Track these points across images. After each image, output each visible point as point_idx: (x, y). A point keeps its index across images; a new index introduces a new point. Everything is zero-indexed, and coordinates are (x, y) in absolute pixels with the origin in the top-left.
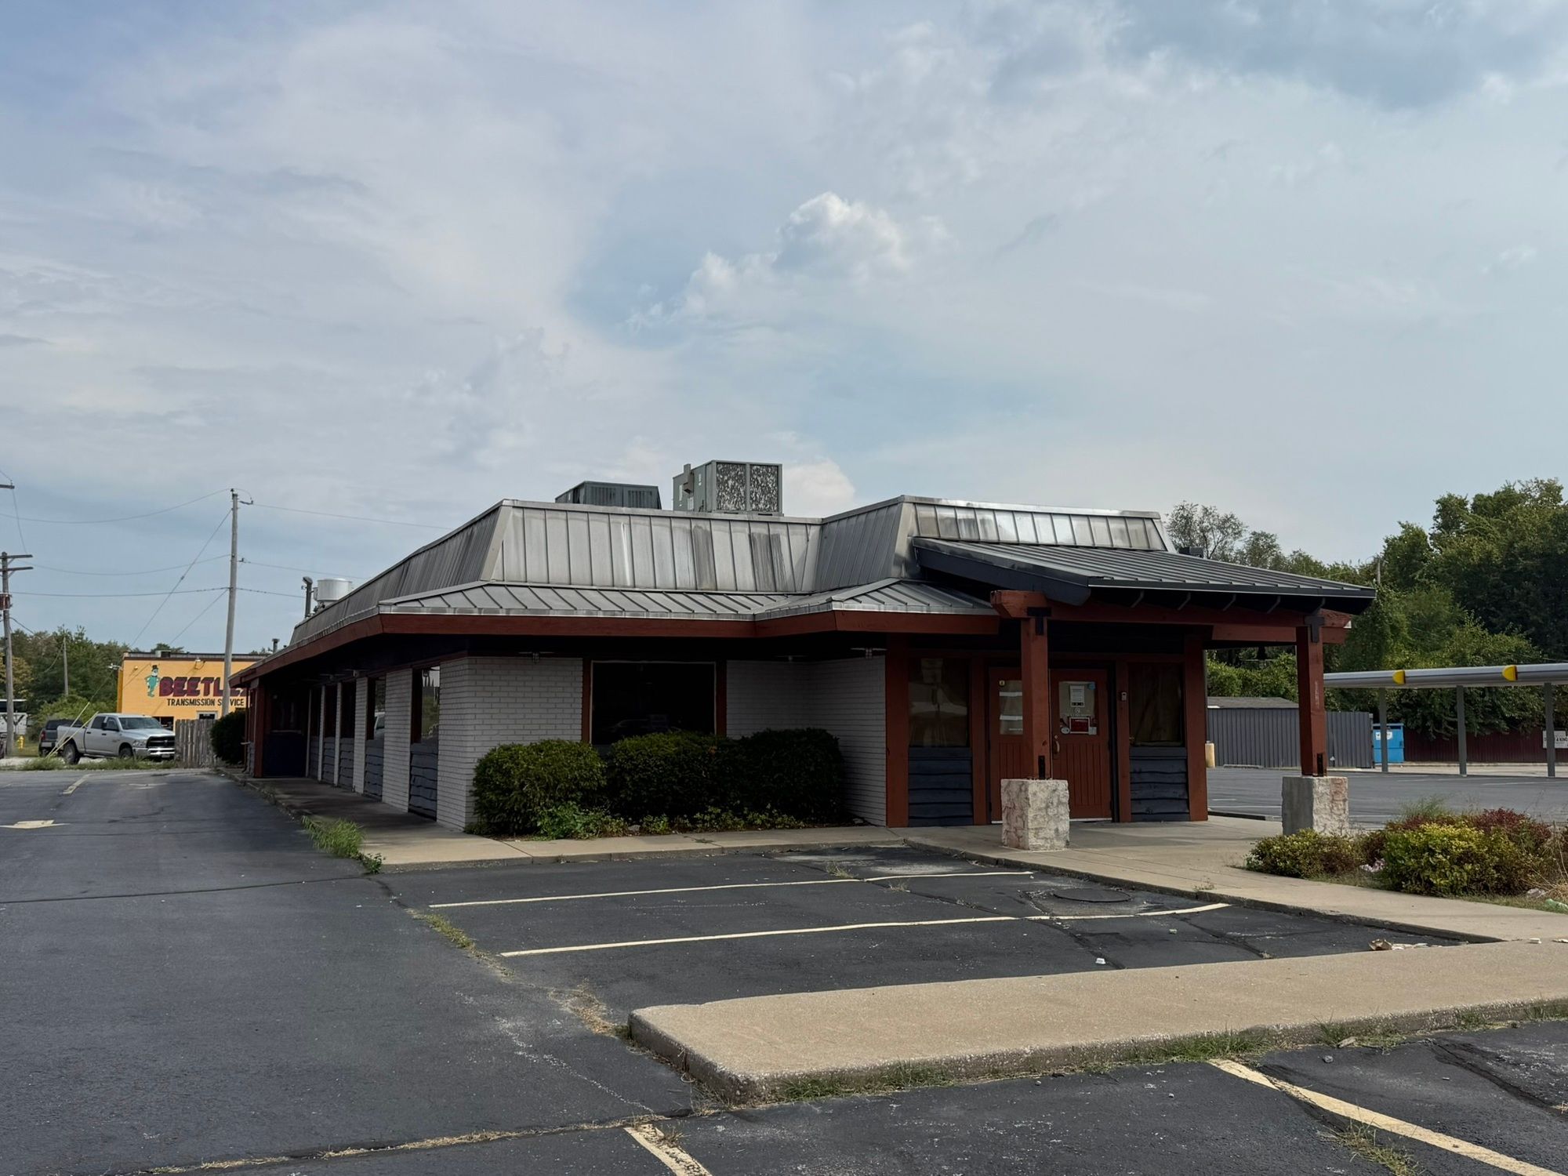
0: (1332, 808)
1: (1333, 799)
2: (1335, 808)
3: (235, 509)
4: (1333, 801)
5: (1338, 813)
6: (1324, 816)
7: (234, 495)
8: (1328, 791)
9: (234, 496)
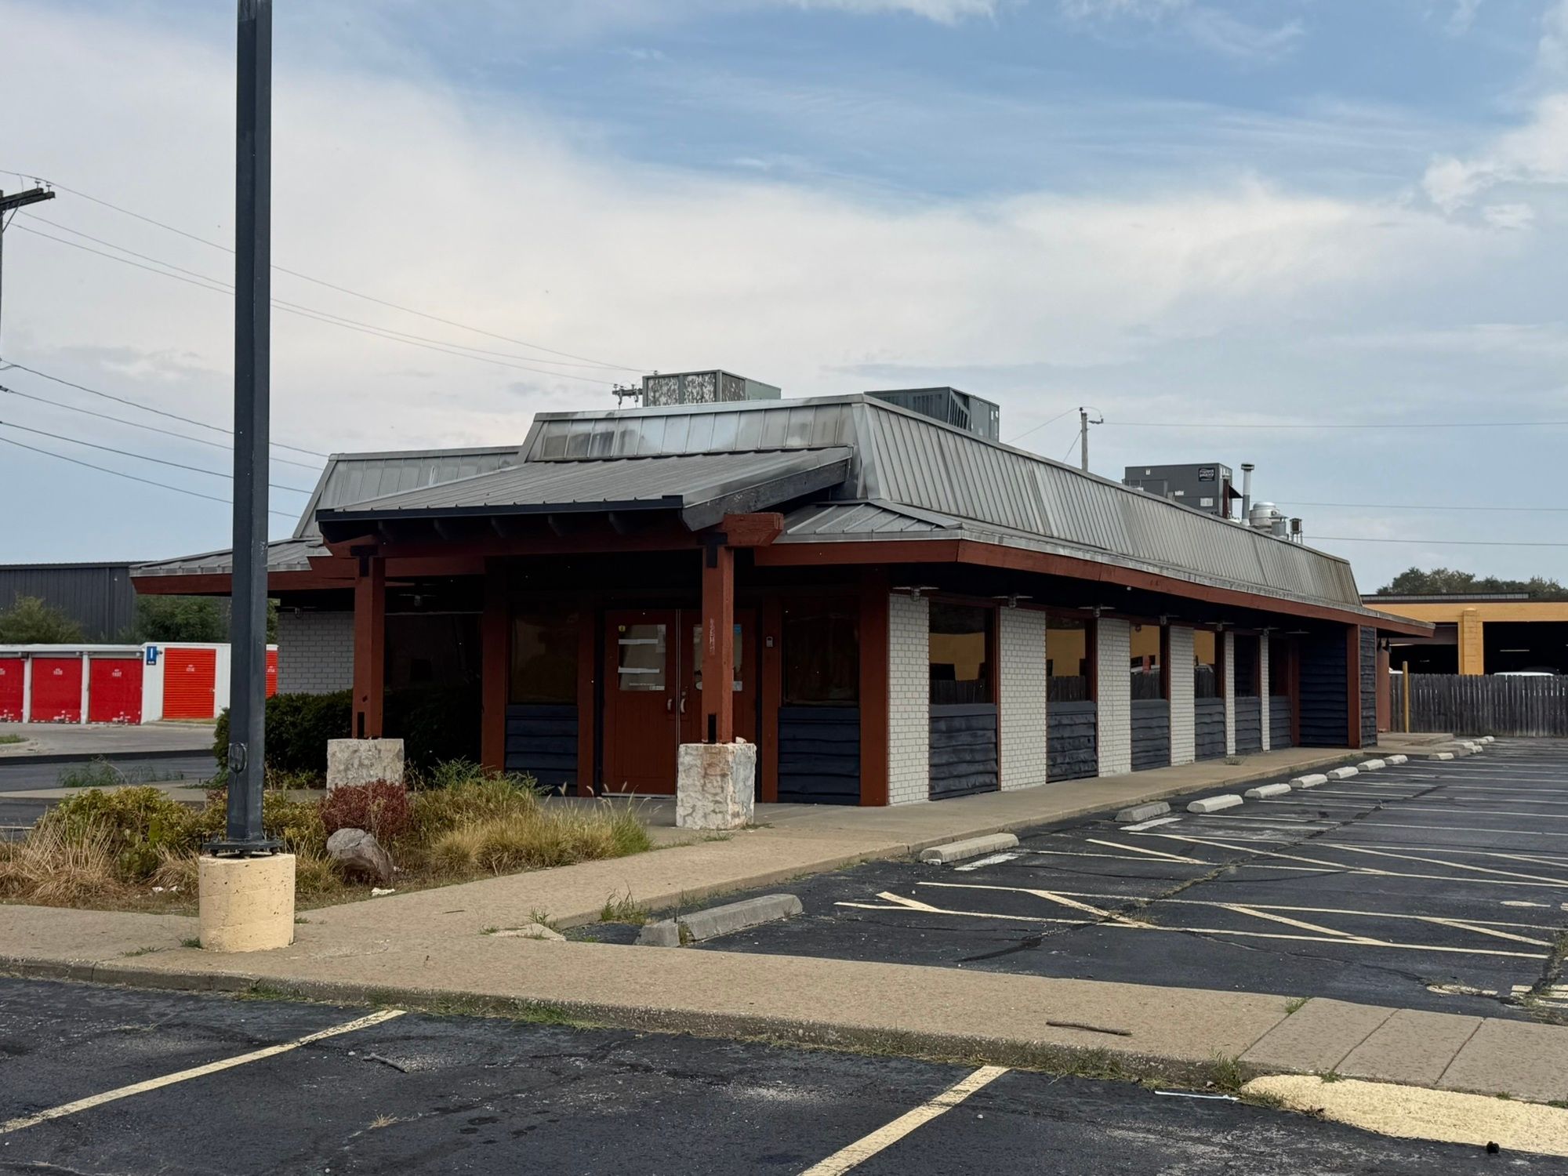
0: (704, 785)
1: (706, 774)
2: (709, 785)
3: (1084, 430)
4: (706, 775)
5: (713, 791)
6: (692, 794)
7: (1082, 414)
8: (699, 762)
9: (1084, 415)
